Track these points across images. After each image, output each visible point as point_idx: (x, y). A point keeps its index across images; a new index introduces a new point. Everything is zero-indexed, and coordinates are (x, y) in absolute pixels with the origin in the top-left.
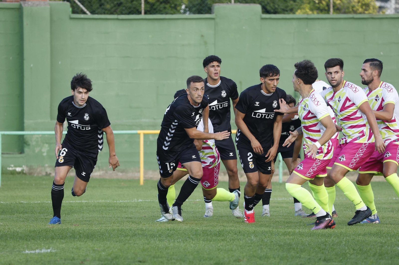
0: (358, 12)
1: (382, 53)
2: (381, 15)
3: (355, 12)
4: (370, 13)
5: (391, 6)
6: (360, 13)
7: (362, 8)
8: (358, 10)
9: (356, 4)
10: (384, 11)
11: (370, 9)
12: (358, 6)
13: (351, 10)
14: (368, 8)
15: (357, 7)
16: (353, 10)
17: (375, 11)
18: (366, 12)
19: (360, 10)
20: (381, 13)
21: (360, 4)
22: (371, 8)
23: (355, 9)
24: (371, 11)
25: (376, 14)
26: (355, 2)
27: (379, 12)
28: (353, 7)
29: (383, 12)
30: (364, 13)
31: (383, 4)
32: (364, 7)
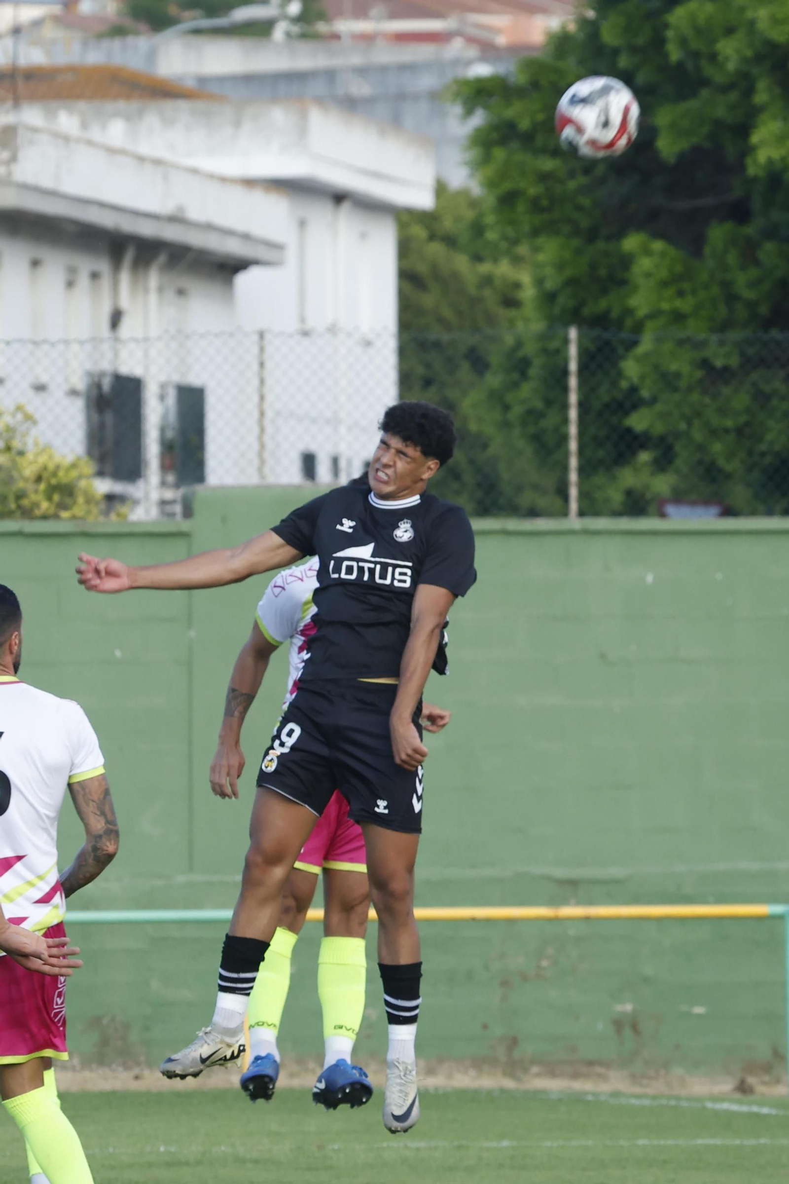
0: (37, 512)
1: (118, 653)
2: (112, 523)
3: (27, 513)
4: (74, 518)
5: (147, 494)
6: (45, 517)
7: (49, 498)
8: (37, 505)
9: (30, 487)
10: (124, 509)
11: (75, 503)
12: (36, 491)
13: (13, 506)
14: (68, 501)
15: (34, 497)
16: (19, 507)
17: (95, 510)
18: (65, 514)
19: (45, 505)
20: (113, 517)
21: (42, 486)
22: (81, 500)
23: (25, 502)
24: (79, 509)
25: (96, 521)
26: (26, 480)
27: (106, 513)
28: (20, 496)
29: (119, 515)
30: (56, 517)
31: (118, 488)
32: (56, 497)
